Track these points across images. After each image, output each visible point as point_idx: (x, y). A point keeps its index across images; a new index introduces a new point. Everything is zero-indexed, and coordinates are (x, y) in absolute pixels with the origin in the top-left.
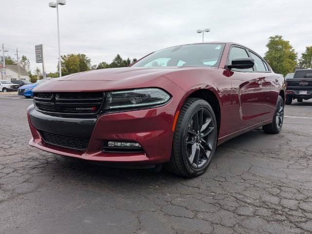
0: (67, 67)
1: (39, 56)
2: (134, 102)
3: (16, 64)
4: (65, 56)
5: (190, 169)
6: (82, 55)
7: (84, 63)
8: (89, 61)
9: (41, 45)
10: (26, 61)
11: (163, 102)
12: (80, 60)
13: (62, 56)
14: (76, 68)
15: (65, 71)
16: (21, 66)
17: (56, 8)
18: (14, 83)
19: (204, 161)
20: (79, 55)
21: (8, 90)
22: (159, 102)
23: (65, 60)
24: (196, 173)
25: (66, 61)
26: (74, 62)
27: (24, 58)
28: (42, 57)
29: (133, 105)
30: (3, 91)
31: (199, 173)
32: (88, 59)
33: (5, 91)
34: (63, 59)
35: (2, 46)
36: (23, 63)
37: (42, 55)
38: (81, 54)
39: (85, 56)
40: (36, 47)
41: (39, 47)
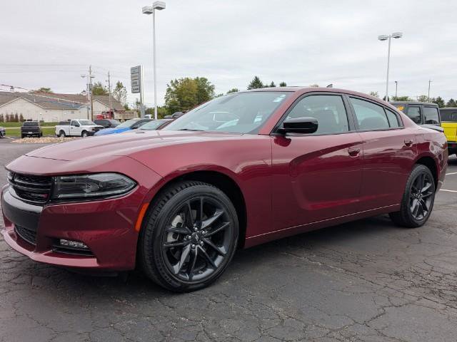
0: (180, 97)
1: (136, 83)
2: (86, 190)
3: (108, 95)
4: (176, 81)
5: (173, 282)
6: (202, 79)
7: (205, 91)
8: (211, 89)
9: (139, 67)
10: (122, 90)
11: (124, 191)
12: (199, 87)
13: (172, 82)
14: (192, 99)
15: (176, 104)
16: (115, 97)
17: (152, 15)
18: (98, 124)
19: (209, 271)
20: (197, 80)
21: (90, 134)
22: (119, 191)
23: (176, 87)
24: (188, 286)
25: (178, 89)
26: (189, 90)
27: (119, 86)
28: (140, 85)
29: (86, 195)
30: (82, 136)
31: (191, 287)
32: (210, 85)
33: (85, 135)
34: (173, 85)
35: (89, 69)
36: (118, 93)
37: (140, 82)
38: (200, 77)
39: (206, 80)
40: (132, 69)
41: (137, 71)
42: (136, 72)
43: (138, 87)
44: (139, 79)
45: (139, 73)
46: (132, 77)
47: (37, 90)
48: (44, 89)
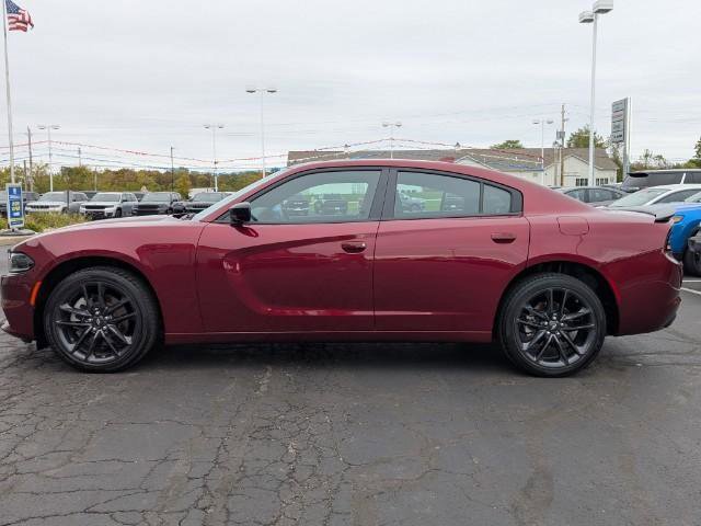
1: (619, 126)
9: (626, 101)
28: (624, 130)
35: (561, 109)
37: (625, 124)
40: (615, 105)
41: (621, 107)
42: (620, 110)
43: (621, 133)
44: (624, 120)
45: (624, 110)
46: (613, 117)
47: (501, 143)
48: (509, 142)
